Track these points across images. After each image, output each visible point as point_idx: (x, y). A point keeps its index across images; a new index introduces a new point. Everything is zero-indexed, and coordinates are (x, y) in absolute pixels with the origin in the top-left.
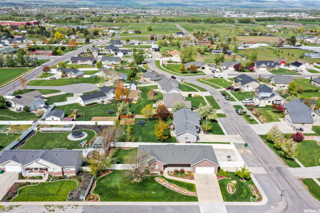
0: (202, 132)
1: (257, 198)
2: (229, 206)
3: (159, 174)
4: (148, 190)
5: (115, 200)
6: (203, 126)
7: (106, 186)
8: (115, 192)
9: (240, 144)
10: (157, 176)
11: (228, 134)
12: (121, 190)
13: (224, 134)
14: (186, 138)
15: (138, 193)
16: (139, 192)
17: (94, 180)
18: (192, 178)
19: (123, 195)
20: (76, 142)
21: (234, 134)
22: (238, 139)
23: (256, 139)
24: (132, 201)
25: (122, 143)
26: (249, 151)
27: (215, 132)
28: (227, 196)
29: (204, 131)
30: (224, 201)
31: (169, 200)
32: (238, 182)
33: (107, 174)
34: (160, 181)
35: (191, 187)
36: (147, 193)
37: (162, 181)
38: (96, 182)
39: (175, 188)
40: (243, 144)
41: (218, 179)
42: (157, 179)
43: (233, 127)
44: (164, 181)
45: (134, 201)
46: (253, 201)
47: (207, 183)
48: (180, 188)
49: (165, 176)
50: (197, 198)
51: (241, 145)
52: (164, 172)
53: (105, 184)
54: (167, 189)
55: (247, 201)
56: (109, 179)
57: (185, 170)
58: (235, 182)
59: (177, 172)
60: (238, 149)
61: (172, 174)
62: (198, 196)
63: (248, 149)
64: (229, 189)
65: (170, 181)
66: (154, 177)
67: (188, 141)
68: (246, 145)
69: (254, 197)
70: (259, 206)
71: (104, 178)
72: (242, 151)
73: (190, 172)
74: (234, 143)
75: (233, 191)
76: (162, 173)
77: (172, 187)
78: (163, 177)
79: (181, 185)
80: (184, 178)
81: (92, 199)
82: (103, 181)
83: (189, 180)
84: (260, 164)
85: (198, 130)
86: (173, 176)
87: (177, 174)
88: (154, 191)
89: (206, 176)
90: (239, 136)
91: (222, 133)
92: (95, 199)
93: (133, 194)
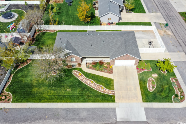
0: (124, 11)
1: (179, 98)
2: (148, 108)
3: (77, 66)
4: (63, 86)
5: (28, 101)
6: (126, 4)
7: (21, 81)
8: (29, 90)
9: (160, 24)
10: (75, 69)
11: (150, 12)
12: (36, 86)
13: (145, 13)
14: (108, 19)
15: (53, 92)
16: (53, 90)
17: (11, 74)
18: (111, 72)
19: (37, 93)
20: (6, 23)
21: (155, 12)
22: (158, 17)
23: (176, 18)
24: (45, 102)
25: (47, 26)
26: (169, 33)
27: (137, 10)
28: (147, 95)
29: (127, 10)
30: (143, 102)
31: (85, 101)
32: (159, 75)
33: (26, 65)
34: (77, 75)
35: (108, 83)
36: (62, 92)
37: (79, 76)
38: (12, 75)
39: (92, 85)
40: (163, 24)
41: (138, 72)
42: (74, 72)
43: (154, 4)
44: (81, 75)
45: (48, 102)
46: (175, 102)
47: (126, 78)
48: (97, 84)
49: (83, 69)
50: (114, 97)
51: (162, 25)
52: (82, 64)
53: (21, 79)
54: (83, 86)
55: (169, 102)
56: (26, 72)
57: (104, 61)
58: (155, 75)
59: (95, 64)
60: (159, 30)
61: (90, 66)
62: (116, 95)
63: (168, 30)
64: (149, 86)
65: (87, 75)
66: (72, 70)
67: (111, 22)
68: (167, 25)
69: (177, 96)
70: (182, 109)
71: (21, 70)
72: (163, 32)
73: (108, 64)
74: (155, 23)
75: (153, 87)
76: (80, 65)
77: (89, 83)
78: (81, 70)
79: (98, 80)
80: (102, 71)
81: (4, 100)
82: (19, 75)
83: (107, 74)
84: (180, 48)
85: (121, 9)
86: (91, 68)
87: (96, 67)
88: (69, 88)
89: (126, 68)
90: (159, 14)
91: (144, 12)
92: (7, 99)
93: (48, 92)
